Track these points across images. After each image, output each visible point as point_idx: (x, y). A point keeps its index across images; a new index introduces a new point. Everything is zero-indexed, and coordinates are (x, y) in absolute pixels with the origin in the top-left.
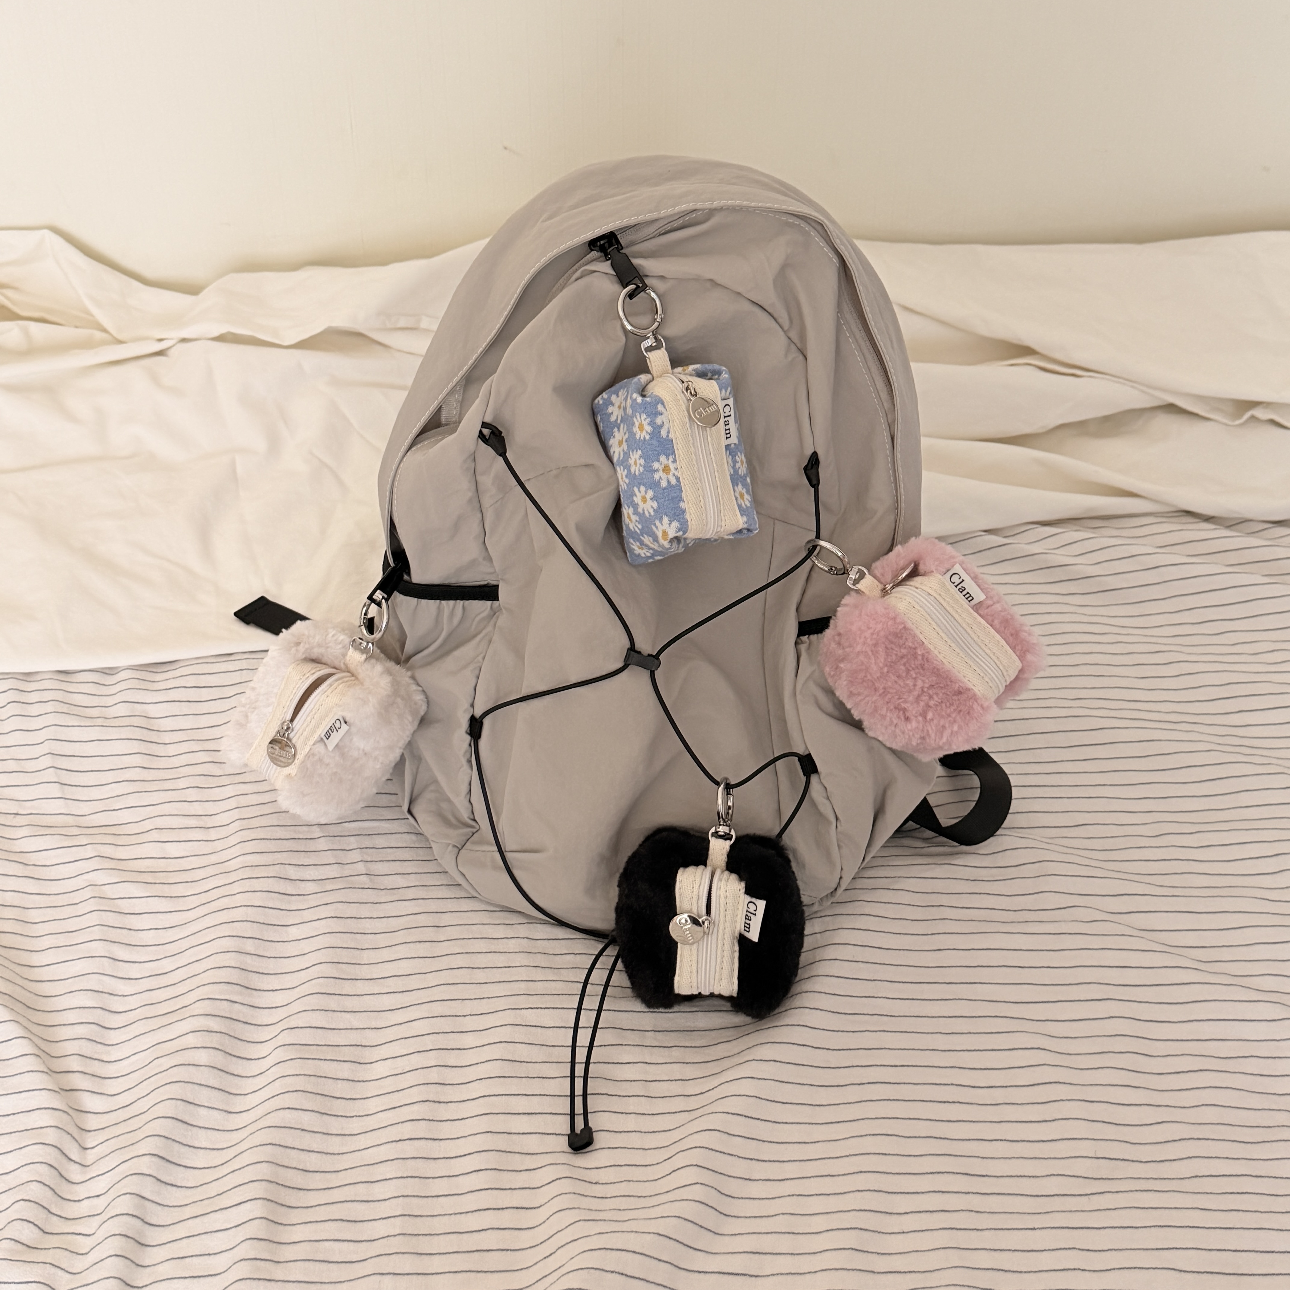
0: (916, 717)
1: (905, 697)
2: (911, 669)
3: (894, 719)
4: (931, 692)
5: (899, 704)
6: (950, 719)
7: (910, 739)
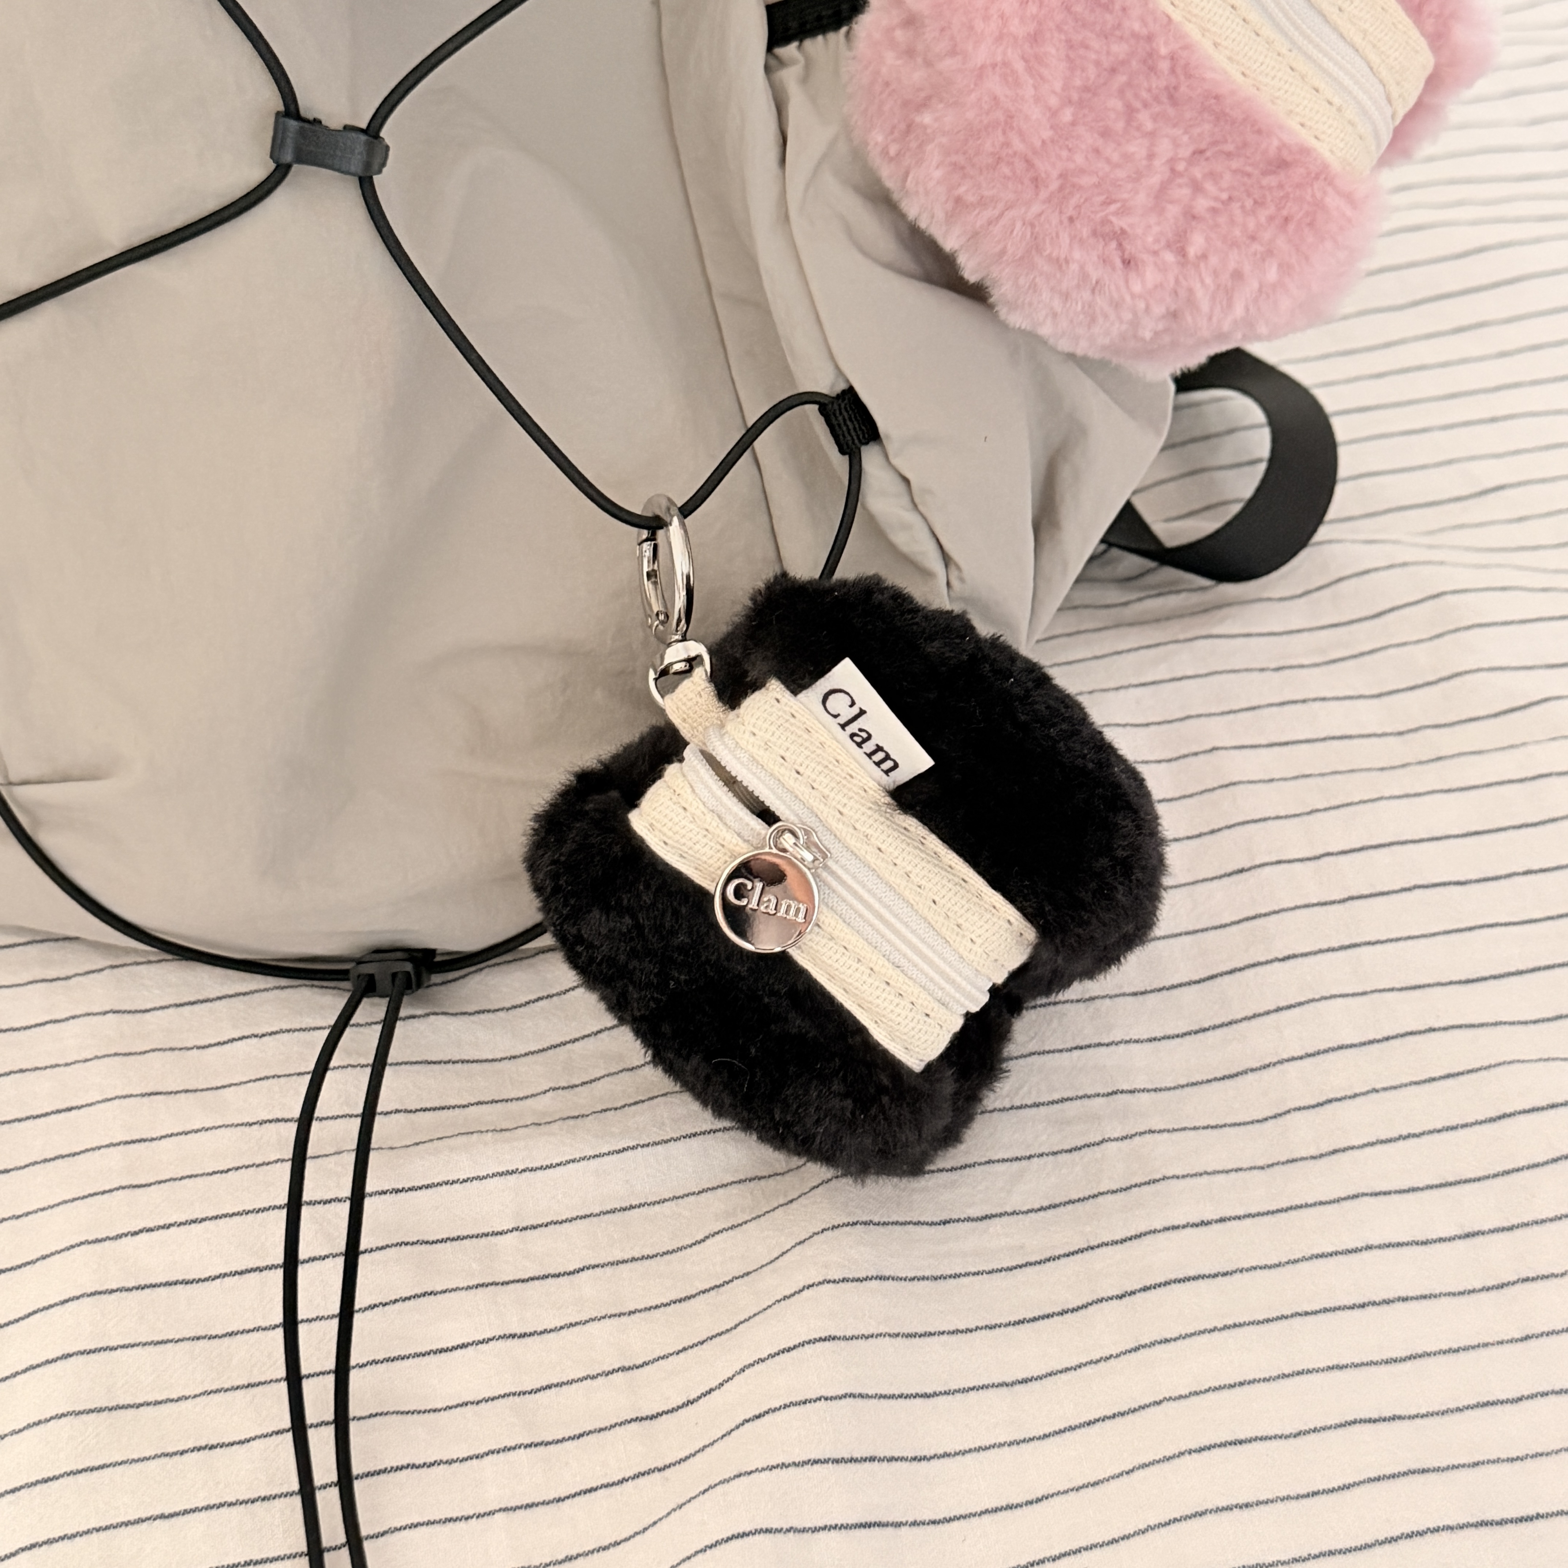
0: (1155, 253)
1: (1125, 196)
2: (1138, 105)
3: (1090, 269)
4: (1198, 173)
5: (1105, 221)
6: (1256, 247)
7: (1135, 324)
